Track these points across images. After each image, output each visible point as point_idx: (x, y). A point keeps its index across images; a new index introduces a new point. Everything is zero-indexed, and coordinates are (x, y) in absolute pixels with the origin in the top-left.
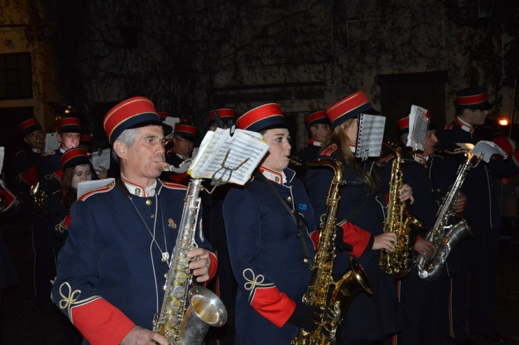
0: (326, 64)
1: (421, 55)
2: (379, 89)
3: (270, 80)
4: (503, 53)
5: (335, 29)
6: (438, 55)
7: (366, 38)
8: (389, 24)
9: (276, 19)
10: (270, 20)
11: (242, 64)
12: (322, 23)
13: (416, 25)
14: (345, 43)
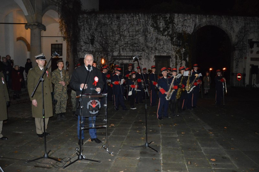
0: (142, 52)
1: (165, 51)
2: (155, 59)
3: (128, 55)
4: (183, 53)
5: (145, 44)
6: (169, 52)
7: (152, 46)
8: (158, 44)
9: (130, 40)
10: (129, 40)
11: (121, 50)
12: (142, 42)
13: (164, 44)
14: (147, 47)
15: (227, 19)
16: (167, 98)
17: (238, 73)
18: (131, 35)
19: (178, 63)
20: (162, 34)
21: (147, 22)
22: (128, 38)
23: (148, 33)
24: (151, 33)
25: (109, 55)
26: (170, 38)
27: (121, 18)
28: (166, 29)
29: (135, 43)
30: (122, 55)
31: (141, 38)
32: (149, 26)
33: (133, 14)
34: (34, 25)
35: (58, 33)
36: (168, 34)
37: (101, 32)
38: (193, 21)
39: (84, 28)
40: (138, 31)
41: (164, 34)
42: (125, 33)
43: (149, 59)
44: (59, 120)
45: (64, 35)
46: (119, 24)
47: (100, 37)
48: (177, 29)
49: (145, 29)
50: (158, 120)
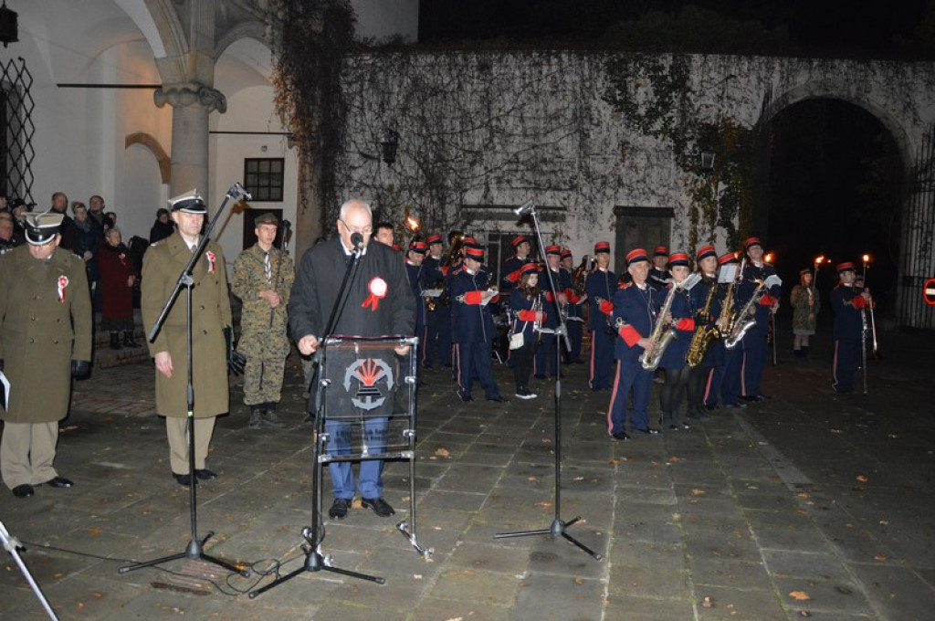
0: (570, 192)
1: (653, 192)
2: (615, 218)
3: (518, 202)
4: (718, 198)
5: (580, 162)
6: (667, 194)
7: (607, 173)
8: (627, 163)
9: (526, 147)
10: (521, 148)
11: (493, 186)
12: (569, 156)
13: (650, 166)
14: (588, 175)
15: (891, 74)
16: (644, 361)
17: (927, 276)
18: (529, 132)
19: (699, 233)
20: (641, 129)
21: (588, 84)
22: (517, 139)
23: (591, 124)
24: (604, 126)
25: (450, 203)
26: (672, 144)
27: (494, 70)
28: (660, 108)
29: (544, 161)
30: (497, 202)
31: (565, 141)
32: (595, 99)
33: (539, 56)
34: (187, 90)
35: (270, 122)
36: (665, 130)
37: (423, 119)
38: (760, 79)
39: (362, 103)
40: (556, 116)
41: (651, 129)
42: (507, 123)
43: (593, 219)
44: (256, 427)
45: (292, 129)
46: (486, 90)
47: (420, 134)
48: (699, 109)
49: (581, 108)
50: (613, 439)
